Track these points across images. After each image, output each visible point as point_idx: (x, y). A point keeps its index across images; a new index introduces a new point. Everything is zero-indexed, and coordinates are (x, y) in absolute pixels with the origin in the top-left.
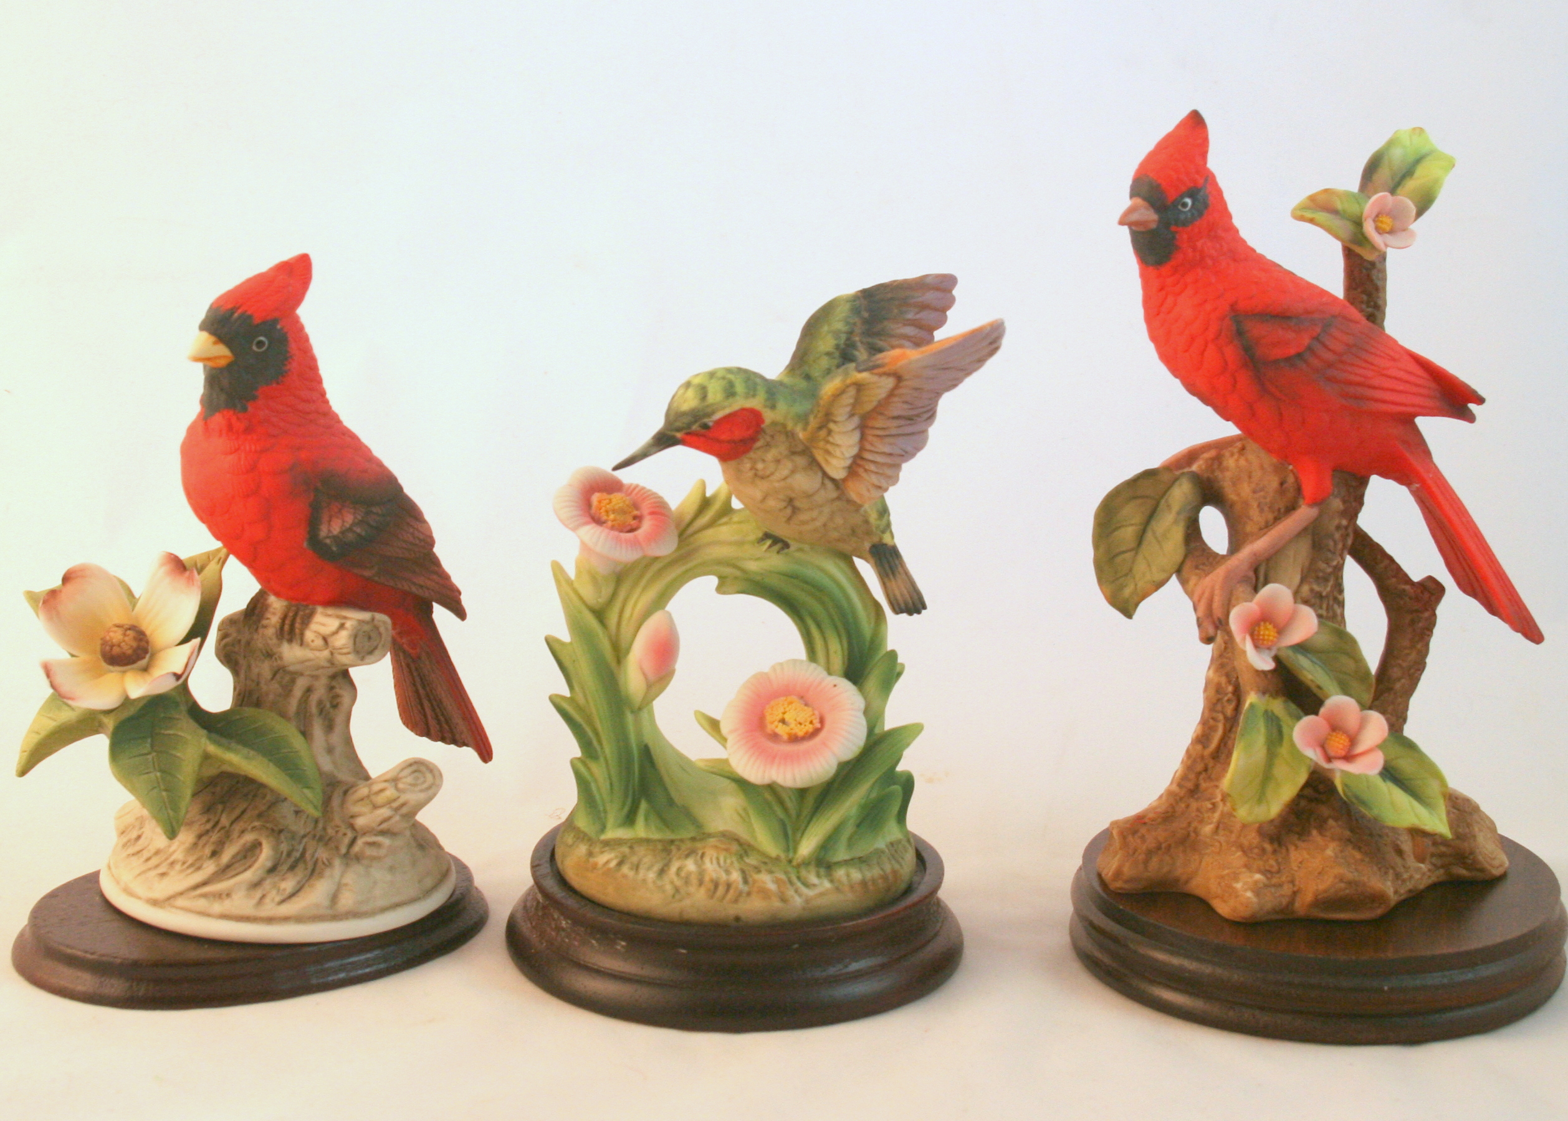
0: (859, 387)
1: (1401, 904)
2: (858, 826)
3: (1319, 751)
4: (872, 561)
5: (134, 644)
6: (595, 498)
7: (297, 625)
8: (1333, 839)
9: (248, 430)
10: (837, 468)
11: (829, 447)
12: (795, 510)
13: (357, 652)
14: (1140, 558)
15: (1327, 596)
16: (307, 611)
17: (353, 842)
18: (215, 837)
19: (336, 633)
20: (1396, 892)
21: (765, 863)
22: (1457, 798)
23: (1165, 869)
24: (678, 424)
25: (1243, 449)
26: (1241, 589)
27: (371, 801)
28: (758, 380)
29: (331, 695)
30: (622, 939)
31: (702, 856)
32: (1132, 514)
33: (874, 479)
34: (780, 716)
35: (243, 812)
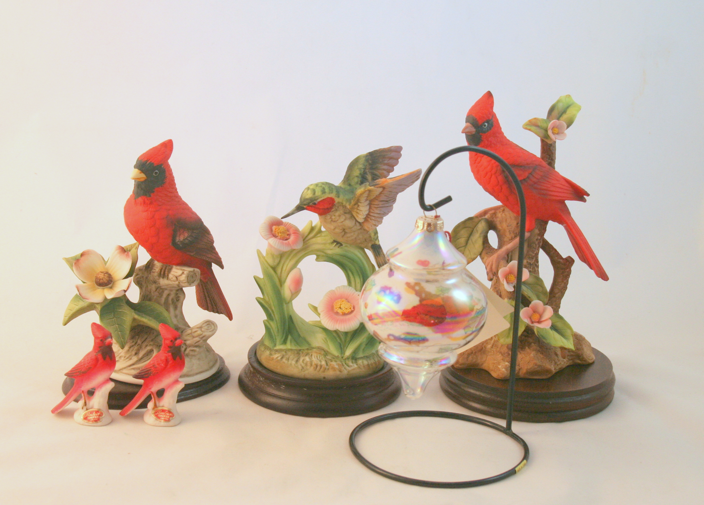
0: (370, 191)
1: (556, 373)
2: (366, 345)
3: (529, 320)
4: (371, 250)
5: (108, 279)
6: (274, 228)
7: (166, 272)
8: (533, 350)
9: (151, 203)
10: (361, 218)
11: (358, 211)
12: (345, 233)
13: (188, 282)
14: (467, 249)
15: (532, 264)
16: (170, 267)
17: (186, 350)
18: (136, 348)
19: (181, 275)
20: (555, 369)
21: (334, 358)
22: (577, 335)
23: (474, 360)
24: (305, 203)
25: (504, 210)
26: (502, 262)
27: (192, 335)
28: (333, 187)
29: (176, 296)
30: (284, 385)
31: (311, 355)
32: (464, 233)
33: (373, 222)
34: (339, 306)
35: (146, 339)
